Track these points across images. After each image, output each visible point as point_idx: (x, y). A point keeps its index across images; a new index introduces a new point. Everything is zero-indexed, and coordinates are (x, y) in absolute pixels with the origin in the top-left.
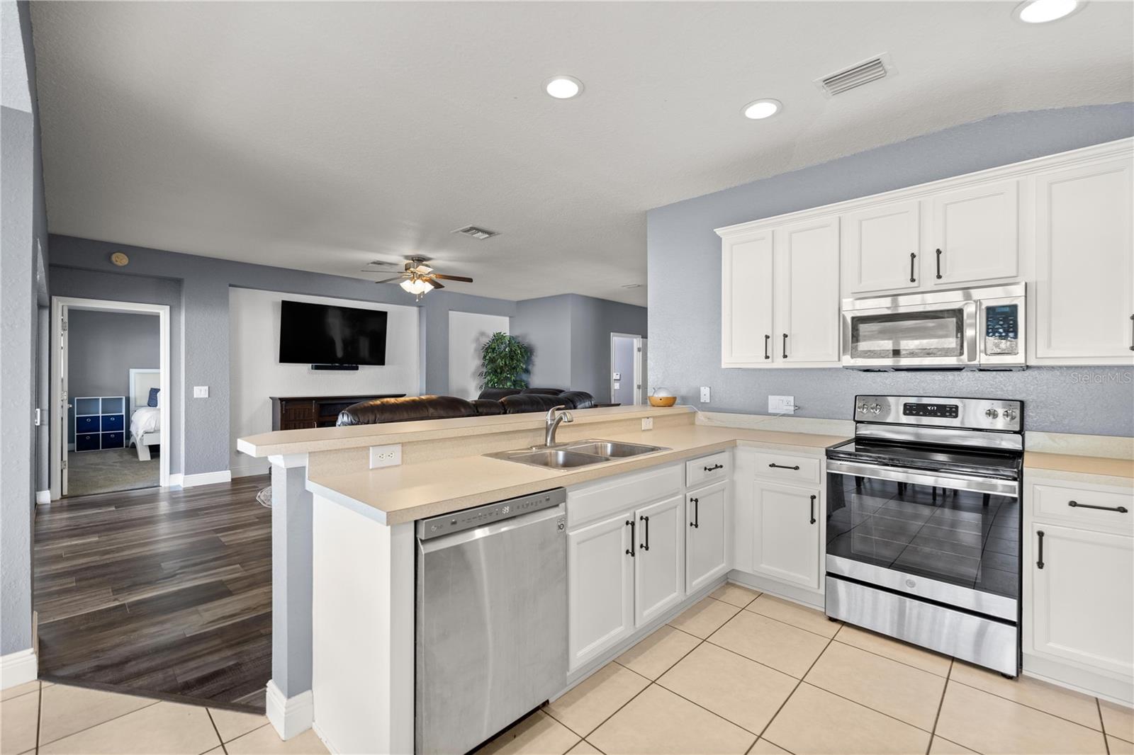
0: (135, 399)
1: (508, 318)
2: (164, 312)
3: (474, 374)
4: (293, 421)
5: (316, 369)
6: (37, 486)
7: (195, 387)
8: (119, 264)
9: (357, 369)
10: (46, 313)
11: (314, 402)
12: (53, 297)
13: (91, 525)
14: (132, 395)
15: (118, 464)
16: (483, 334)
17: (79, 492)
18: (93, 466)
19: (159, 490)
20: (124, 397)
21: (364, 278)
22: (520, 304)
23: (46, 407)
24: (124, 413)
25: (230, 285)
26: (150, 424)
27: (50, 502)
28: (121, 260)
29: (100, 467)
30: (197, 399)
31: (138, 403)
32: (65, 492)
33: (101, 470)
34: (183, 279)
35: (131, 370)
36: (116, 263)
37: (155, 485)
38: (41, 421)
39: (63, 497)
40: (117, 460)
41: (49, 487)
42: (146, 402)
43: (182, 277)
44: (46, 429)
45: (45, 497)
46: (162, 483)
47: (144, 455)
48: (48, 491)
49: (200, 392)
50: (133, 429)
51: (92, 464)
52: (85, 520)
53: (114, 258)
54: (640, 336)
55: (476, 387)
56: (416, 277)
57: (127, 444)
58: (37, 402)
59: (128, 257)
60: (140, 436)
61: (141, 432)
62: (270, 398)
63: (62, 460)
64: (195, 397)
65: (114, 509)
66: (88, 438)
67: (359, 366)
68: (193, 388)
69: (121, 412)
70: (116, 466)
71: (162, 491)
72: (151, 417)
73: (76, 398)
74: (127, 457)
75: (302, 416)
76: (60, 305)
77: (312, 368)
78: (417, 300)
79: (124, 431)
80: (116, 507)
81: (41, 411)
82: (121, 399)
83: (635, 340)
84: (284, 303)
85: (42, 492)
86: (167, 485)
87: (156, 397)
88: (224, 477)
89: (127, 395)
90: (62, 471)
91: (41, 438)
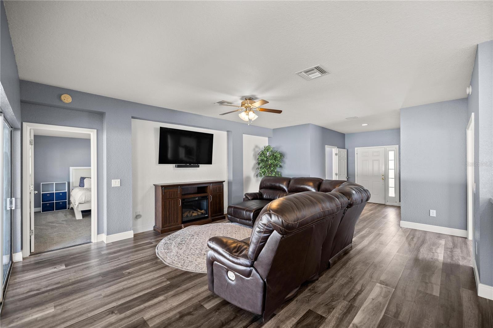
0: (73, 183)
1: (267, 138)
2: (93, 134)
3: (253, 168)
4: (168, 199)
5: (178, 167)
6: (12, 251)
7: (112, 180)
8: (66, 101)
9: (199, 167)
10: (18, 133)
11: (179, 187)
12: (24, 123)
13: (49, 288)
14: (71, 181)
15: (64, 222)
16: (256, 147)
17: (42, 250)
18: (51, 224)
19: (90, 246)
20: (67, 182)
21: (202, 115)
22: (275, 130)
23: (19, 196)
24: (67, 191)
25: (133, 118)
26: (82, 198)
27: (21, 260)
28: (67, 99)
29: (54, 224)
30: (114, 187)
31: (74, 185)
32: (33, 250)
33: (55, 227)
34: (105, 112)
35: (70, 167)
36: (64, 100)
37: (88, 241)
38: (16, 206)
39: (32, 254)
40: (64, 219)
41: (22, 249)
42: (78, 184)
43: (104, 111)
44: (19, 211)
45: (18, 257)
46: (93, 240)
47: (79, 216)
48: (21, 253)
49: (116, 183)
50: (71, 199)
51: (50, 222)
52: (44, 283)
53: (63, 97)
54: (337, 147)
55: (254, 175)
56: (248, 109)
57: (69, 208)
58: (12, 194)
59: (72, 98)
60: (76, 206)
61: (77, 203)
62: (154, 185)
63: (30, 229)
64: (112, 186)
65: (63, 267)
66: (48, 205)
67: (200, 165)
68: (111, 181)
69: (65, 190)
70: (63, 224)
71: (93, 247)
72: (82, 194)
73: (41, 183)
74: (70, 217)
75: (173, 196)
76: (29, 128)
77: (176, 167)
78: (249, 125)
79: (67, 200)
80: (66, 266)
81: (16, 199)
82: (65, 183)
83: (333, 149)
84: (161, 128)
85: (17, 254)
86: (96, 241)
87: (84, 182)
88: (130, 235)
89: (68, 181)
90: (30, 236)
91: (16, 217)
